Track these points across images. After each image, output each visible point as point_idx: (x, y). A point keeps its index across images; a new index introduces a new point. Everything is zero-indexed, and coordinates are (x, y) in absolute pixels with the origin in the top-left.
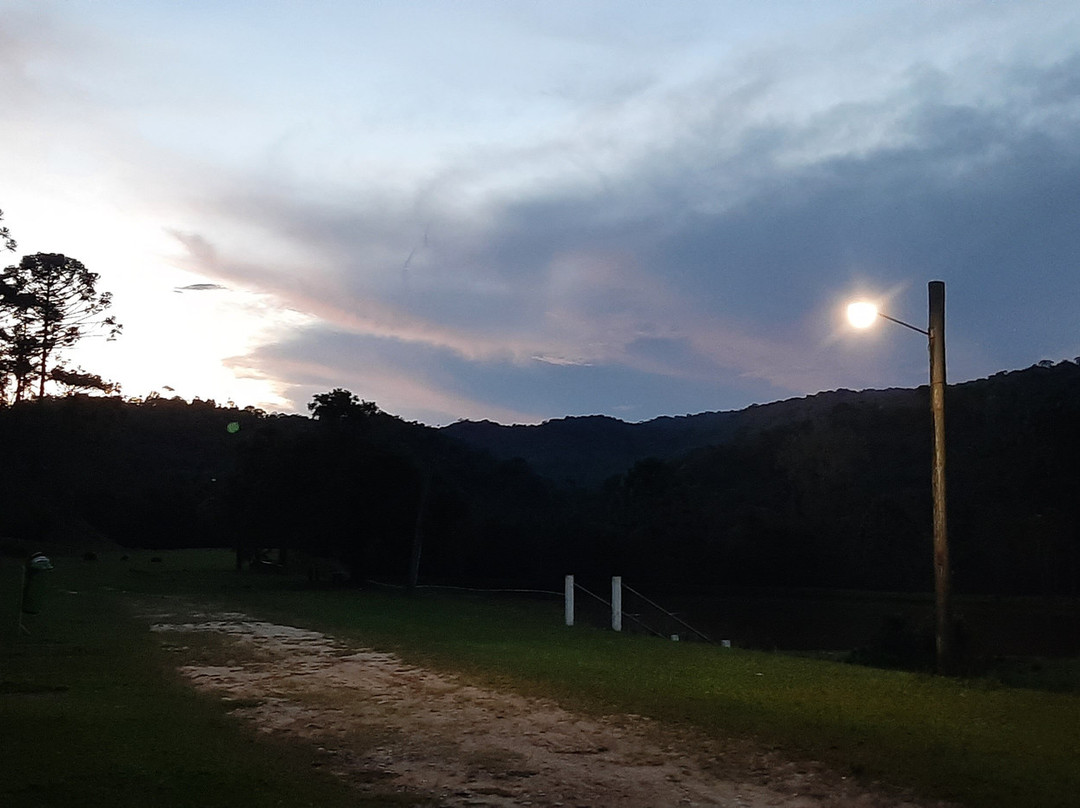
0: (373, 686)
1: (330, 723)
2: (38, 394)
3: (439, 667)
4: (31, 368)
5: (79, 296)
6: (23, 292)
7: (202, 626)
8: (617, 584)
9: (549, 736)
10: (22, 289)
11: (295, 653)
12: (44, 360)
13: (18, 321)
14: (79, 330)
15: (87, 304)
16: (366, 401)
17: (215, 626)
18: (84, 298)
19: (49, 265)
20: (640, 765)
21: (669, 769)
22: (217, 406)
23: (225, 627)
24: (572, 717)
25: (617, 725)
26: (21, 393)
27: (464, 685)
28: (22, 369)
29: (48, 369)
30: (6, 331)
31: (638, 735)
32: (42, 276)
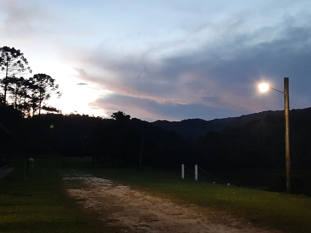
0: (120, 195)
1: (105, 206)
2: (39, 113)
3: (140, 190)
4: (37, 106)
5: (50, 85)
6: (34, 85)
7: (77, 178)
8: (196, 167)
9: (167, 210)
10: (34, 84)
11: (100, 186)
12: (40, 103)
13: (33, 93)
14: (50, 95)
15: (52, 88)
16: (127, 114)
17: (81, 178)
18: (51, 86)
19: (41, 77)
20: (190, 218)
21: (198, 220)
22: (89, 116)
23: (83, 178)
24: (174, 204)
25: (187, 207)
26: (34, 113)
27: (146, 195)
28: (34, 106)
29: (41, 106)
30: (30, 95)
31: (192, 210)
32: (39, 80)
